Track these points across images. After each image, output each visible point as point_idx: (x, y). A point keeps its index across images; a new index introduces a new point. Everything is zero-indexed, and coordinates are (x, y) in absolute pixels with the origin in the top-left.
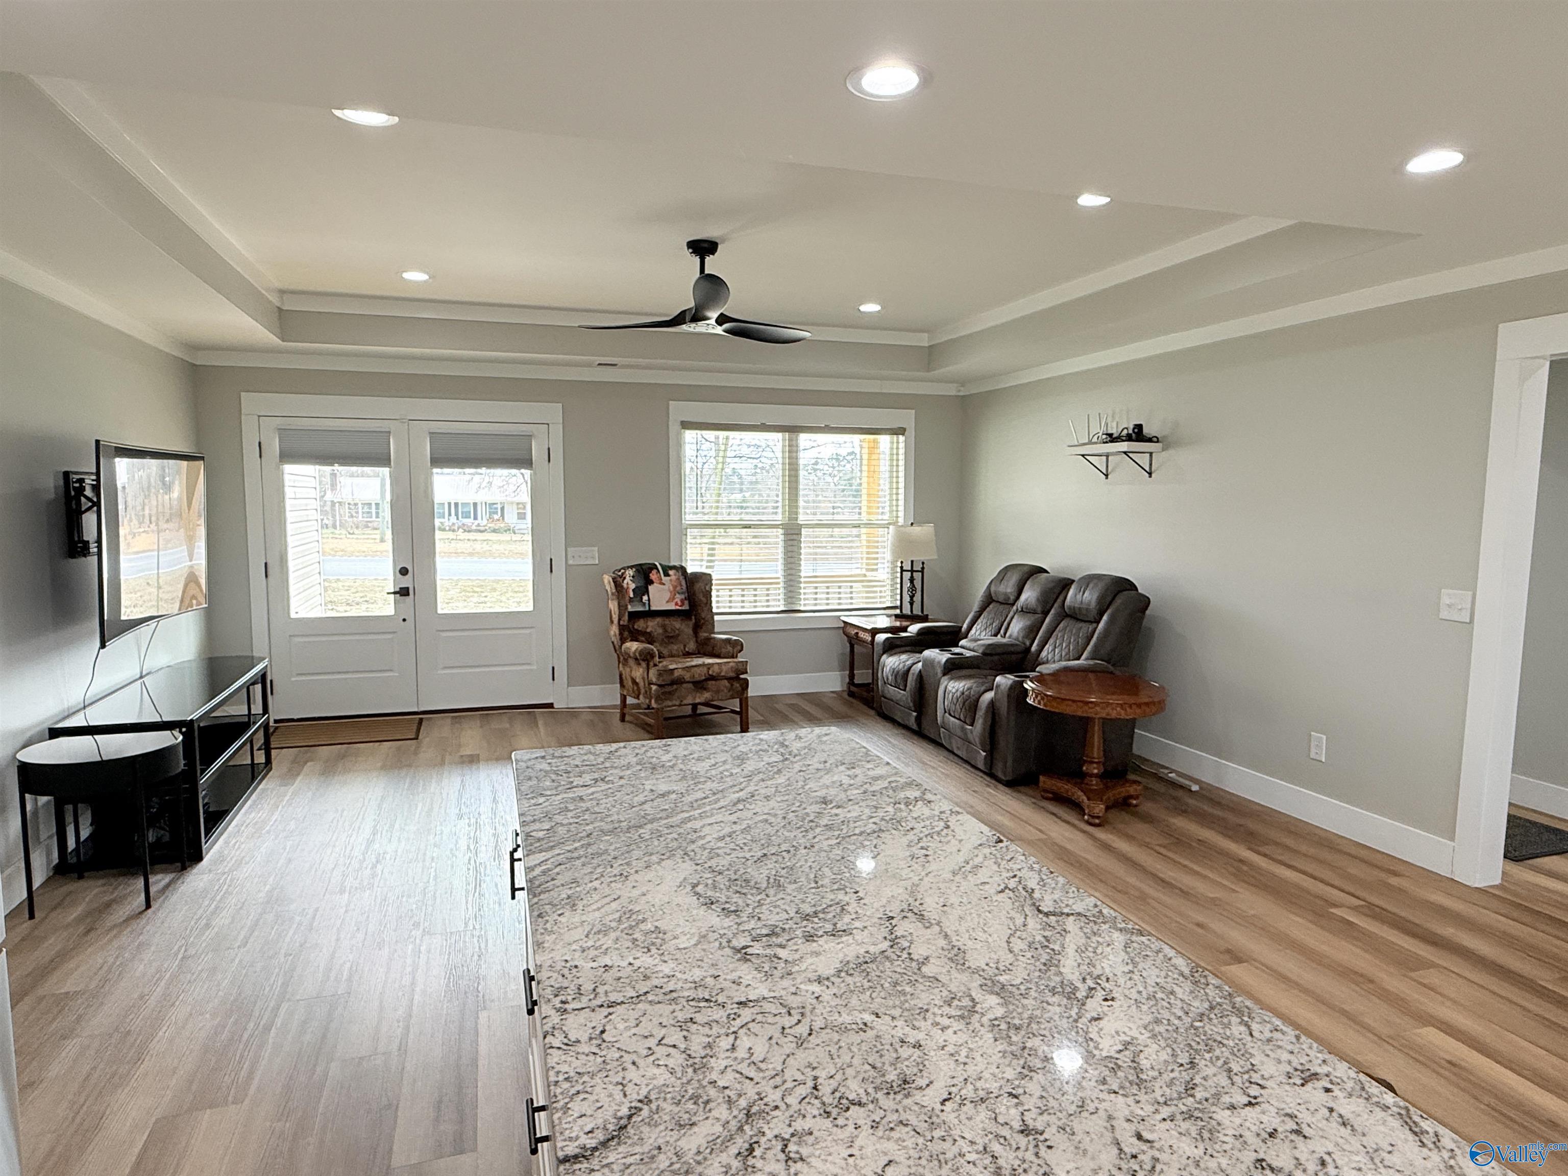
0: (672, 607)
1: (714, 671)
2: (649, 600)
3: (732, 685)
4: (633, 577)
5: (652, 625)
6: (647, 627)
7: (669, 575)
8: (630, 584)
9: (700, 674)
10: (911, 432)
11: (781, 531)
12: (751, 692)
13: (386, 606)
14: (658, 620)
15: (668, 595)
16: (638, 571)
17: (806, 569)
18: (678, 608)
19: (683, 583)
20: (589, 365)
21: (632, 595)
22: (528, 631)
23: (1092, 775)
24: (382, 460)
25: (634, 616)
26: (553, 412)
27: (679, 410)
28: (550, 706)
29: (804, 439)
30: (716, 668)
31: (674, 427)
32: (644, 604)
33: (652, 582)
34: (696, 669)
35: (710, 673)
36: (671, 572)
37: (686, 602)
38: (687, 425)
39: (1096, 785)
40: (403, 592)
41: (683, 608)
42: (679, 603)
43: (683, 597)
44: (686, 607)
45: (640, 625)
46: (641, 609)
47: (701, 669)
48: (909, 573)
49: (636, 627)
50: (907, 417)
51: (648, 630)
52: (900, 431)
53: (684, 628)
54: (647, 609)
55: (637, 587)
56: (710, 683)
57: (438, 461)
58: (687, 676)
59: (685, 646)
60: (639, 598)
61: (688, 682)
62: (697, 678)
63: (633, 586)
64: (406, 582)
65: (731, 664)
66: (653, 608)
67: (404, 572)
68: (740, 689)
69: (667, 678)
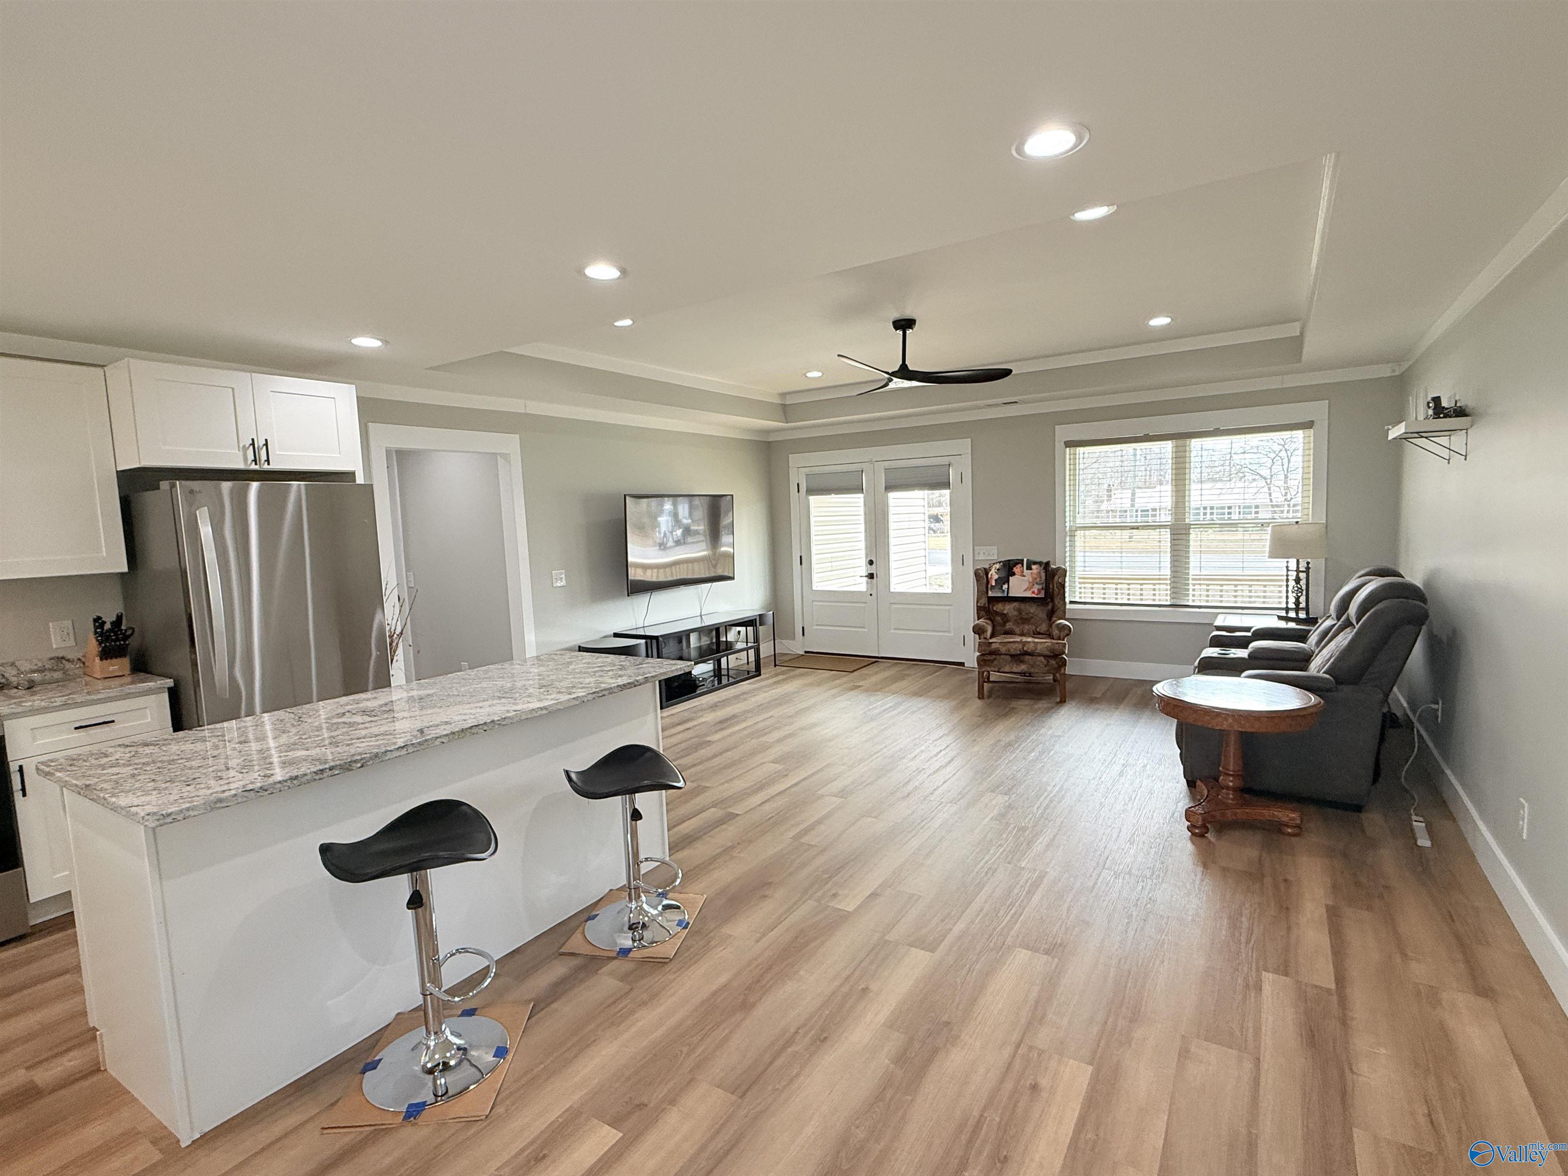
0: (1028, 594)
1: (1029, 648)
2: (1008, 588)
3: (1048, 662)
4: (998, 570)
5: (1008, 609)
6: (1004, 609)
7: (1031, 569)
8: (994, 575)
9: (1015, 649)
10: (1323, 425)
11: (1168, 530)
12: (1068, 670)
13: (862, 585)
14: (1016, 604)
15: (1026, 585)
16: (1004, 565)
17: (1194, 568)
18: (1034, 595)
19: (1043, 575)
20: (979, 408)
21: (994, 584)
22: (947, 608)
23: (1228, 788)
24: (859, 489)
25: (992, 600)
26: (964, 445)
27: (1063, 432)
28: (962, 664)
29: (1195, 443)
30: (1031, 646)
31: (1059, 445)
32: (1004, 591)
33: (1014, 574)
34: (1011, 644)
35: (1025, 649)
36: (1034, 567)
37: (1043, 592)
38: (1070, 444)
39: (1232, 799)
40: (871, 576)
41: (1039, 596)
42: (1036, 591)
43: (1040, 587)
44: (1042, 595)
45: (998, 607)
46: (1000, 595)
47: (1017, 645)
48: (1295, 573)
49: (995, 609)
50: (1319, 410)
51: (1005, 612)
52: (1308, 425)
53: (1038, 612)
54: (1006, 595)
55: (999, 578)
56: (1027, 657)
57: (889, 488)
58: (1003, 650)
59: (1037, 627)
60: (999, 587)
61: (1005, 654)
62: (1013, 652)
63: (996, 577)
64: (873, 569)
65: (1050, 644)
66: (1010, 595)
67: (871, 563)
68: (1056, 666)
69: (988, 650)
